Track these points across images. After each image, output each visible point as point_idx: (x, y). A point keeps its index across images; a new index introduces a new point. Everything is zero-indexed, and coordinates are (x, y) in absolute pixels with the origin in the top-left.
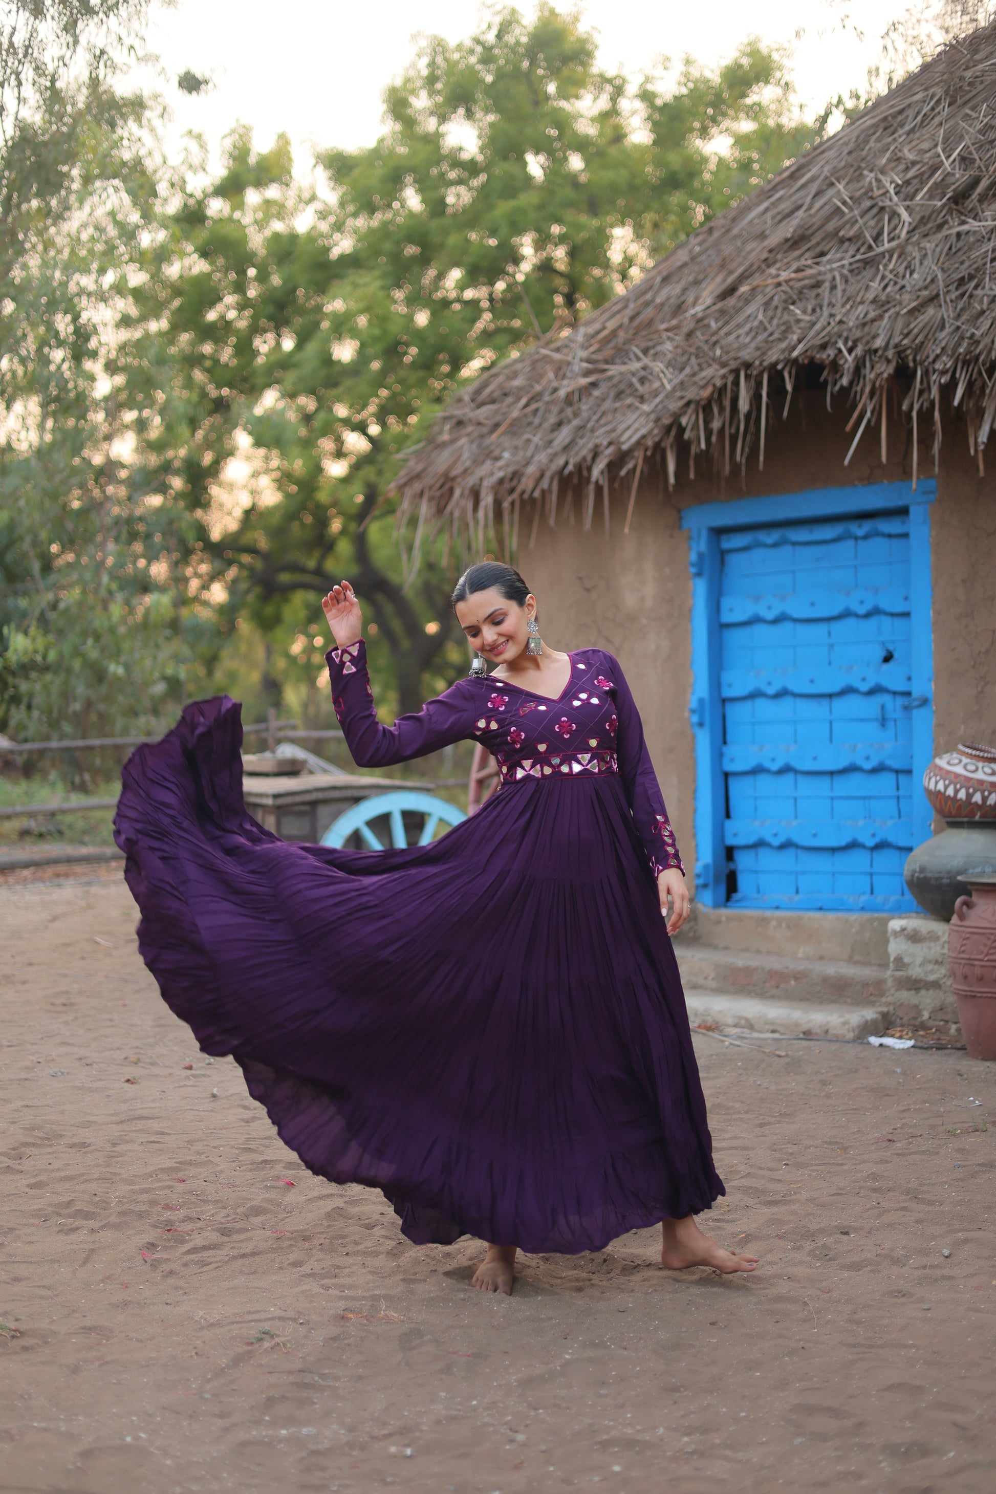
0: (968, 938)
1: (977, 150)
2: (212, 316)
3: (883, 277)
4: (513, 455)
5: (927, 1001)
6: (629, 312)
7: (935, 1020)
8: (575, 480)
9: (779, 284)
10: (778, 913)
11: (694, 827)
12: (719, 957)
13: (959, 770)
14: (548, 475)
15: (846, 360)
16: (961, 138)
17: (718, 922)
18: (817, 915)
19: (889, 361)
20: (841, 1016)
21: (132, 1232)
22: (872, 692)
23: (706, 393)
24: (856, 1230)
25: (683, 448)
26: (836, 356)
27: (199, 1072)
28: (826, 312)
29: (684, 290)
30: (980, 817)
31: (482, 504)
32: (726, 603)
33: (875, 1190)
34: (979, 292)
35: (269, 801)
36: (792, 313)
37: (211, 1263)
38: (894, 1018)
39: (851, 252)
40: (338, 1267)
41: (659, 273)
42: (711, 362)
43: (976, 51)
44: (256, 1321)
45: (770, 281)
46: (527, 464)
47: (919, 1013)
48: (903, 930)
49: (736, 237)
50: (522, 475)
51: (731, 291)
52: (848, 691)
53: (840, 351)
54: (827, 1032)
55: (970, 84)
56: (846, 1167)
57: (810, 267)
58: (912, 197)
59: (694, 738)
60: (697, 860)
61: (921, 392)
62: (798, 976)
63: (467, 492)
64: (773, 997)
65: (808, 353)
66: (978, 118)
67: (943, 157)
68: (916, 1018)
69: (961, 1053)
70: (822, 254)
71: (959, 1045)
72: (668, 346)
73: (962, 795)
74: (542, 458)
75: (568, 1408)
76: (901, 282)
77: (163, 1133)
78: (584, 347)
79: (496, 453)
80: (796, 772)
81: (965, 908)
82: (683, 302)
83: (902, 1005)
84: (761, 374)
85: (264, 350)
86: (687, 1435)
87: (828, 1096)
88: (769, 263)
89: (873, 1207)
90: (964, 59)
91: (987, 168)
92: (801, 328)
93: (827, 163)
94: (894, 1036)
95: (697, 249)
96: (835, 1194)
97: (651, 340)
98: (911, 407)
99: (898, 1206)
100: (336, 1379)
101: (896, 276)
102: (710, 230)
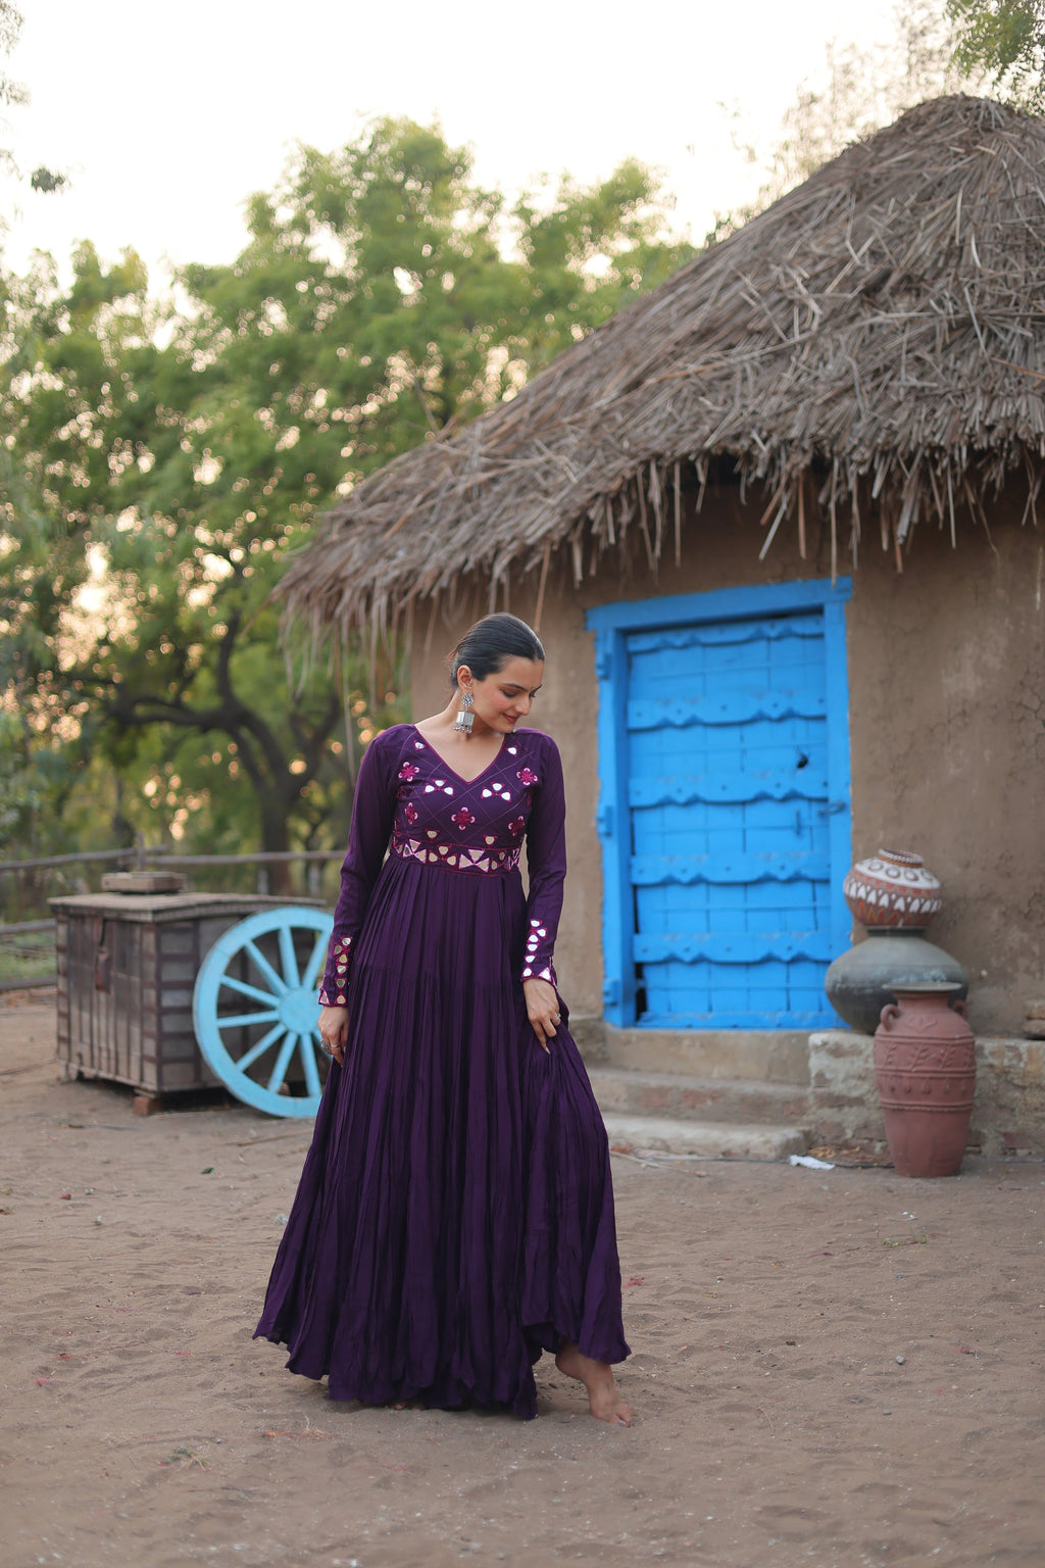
0: (894, 1049)
1: (887, 244)
2: (64, 434)
3: (796, 369)
4: (409, 553)
5: (851, 1118)
6: (529, 406)
7: (859, 1138)
8: (476, 579)
9: (688, 376)
10: (690, 1032)
11: (602, 942)
12: (632, 1079)
13: (881, 875)
14: (447, 573)
15: (761, 451)
16: (870, 232)
17: (628, 1042)
18: (733, 1032)
19: (805, 451)
20: (761, 1136)
21: (21, 1357)
22: (786, 799)
23: (615, 485)
24: (803, 1340)
25: (589, 542)
26: (750, 446)
27: (78, 1202)
28: (738, 403)
29: (588, 384)
30: (904, 924)
31: (375, 606)
32: (633, 707)
33: (819, 1302)
34: (895, 383)
35: (149, 918)
36: (701, 404)
37: (112, 1386)
38: (816, 1138)
39: (761, 344)
40: (251, 1387)
41: (559, 368)
42: (618, 454)
43: (880, 149)
44: (170, 1441)
45: (677, 373)
46: (424, 562)
47: (842, 1131)
48: (825, 1044)
49: (640, 330)
50: (419, 573)
51: (636, 384)
52: (762, 798)
53: (754, 442)
54: (747, 1152)
55: (877, 181)
56: (784, 1281)
57: (719, 359)
58: (821, 290)
59: (601, 849)
60: (605, 977)
61: (839, 484)
62: (715, 1096)
63: (358, 593)
64: (688, 1118)
65: (723, 444)
66: (885, 213)
67: (852, 251)
68: (838, 1137)
69: (887, 1171)
70: (731, 347)
71: (885, 1164)
72: (572, 440)
73: (884, 901)
74: (440, 555)
75: (521, 1517)
76: (814, 373)
77: (45, 1261)
78: (484, 442)
79: (390, 551)
80: (709, 883)
81: (891, 1017)
82: (587, 396)
83: (824, 1123)
84: (672, 465)
85: (119, 469)
86: (655, 1538)
87: (756, 1214)
88: (675, 356)
89: (817, 1318)
90: (868, 158)
91: (897, 260)
92: (713, 419)
93: (732, 257)
94: (815, 1156)
95: (599, 344)
96: (776, 1307)
97: (554, 433)
98: (828, 499)
99: (841, 1317)
100: (264, 1495)
101: (809, 367)
102: (612, 326)
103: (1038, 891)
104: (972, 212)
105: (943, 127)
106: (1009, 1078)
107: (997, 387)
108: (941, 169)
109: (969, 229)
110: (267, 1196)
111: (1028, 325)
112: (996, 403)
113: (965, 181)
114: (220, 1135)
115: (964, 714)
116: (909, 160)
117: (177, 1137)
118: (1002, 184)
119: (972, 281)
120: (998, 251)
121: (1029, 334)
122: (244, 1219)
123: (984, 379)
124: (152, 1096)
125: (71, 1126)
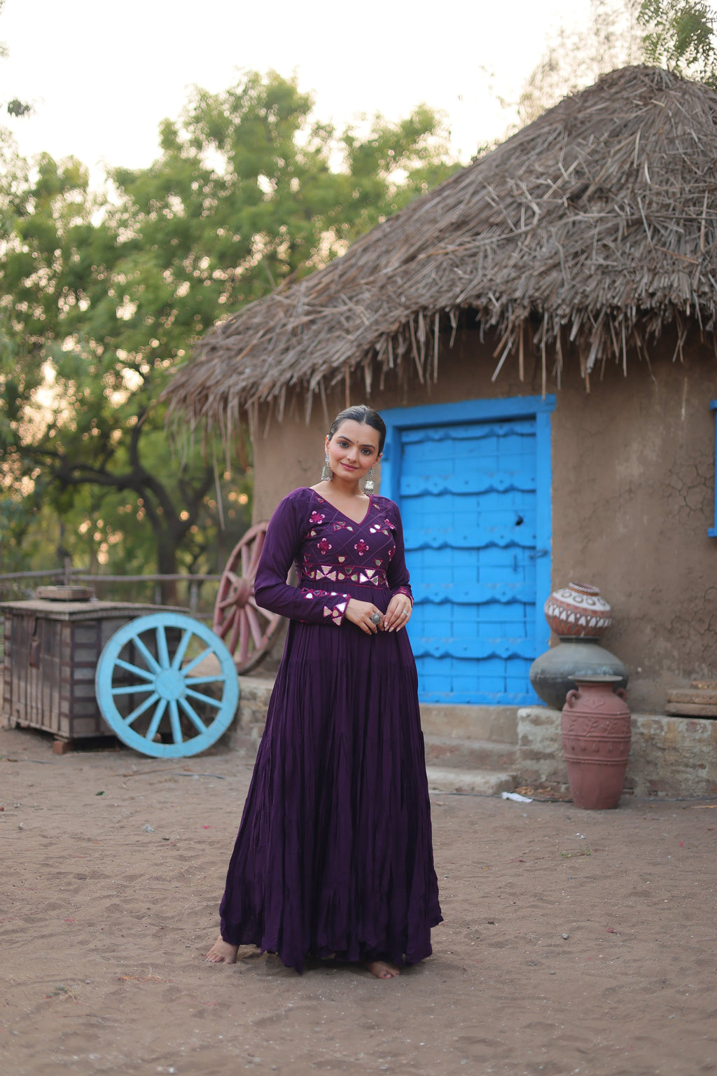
0: (575, 720)
1: (587, 166)
2: (28, 283)
3: (521, 250)
4: (253, 371)
5: (545, 767)
6: (338, 272)
7: (550, 781)
8: (298, 389)
9: (447, 254)
10: (438, 705)
13: (570, 601)
14: (278, 385)
15: (494, 306)
16: (576, 158)
18: (467, 706)
19: (524, 307)
20: (483, 778)
22: (507, 547)
23: (394, 327)
24: (499, 921)
25: (377, 367)
26: (488, 303)
27: (8, 813)
28: (480, 273)
29: (379, 257)
30: (585, 635)
31: (230, 405)
32: (405, 481)
33: (511, 894)
34: (588, 262)
35: (66, 618)
36: (455, 273)
37: (18, 942)
38: (521, 780)
39: (498, 233)
40: (116, 945)
41: (360, 247)
42: (398, 306)
43: (586, 101)
44: (54, 981)
45: (441, 251)
46: (263, 377)
47: (539, 776)
48: (528, 716)
49: (417, 220)
50: (259, 385)
51: (412, 258)
52: (491, 545)
53: (490, 300)
54: (473, 789)
55: (582, 123)
56: (491, 879)
57: (469, 242)
58: (541, 196)
61: (548, 330)
62: (452, 750)
63: (218, 397)
64: (433, 764)
65: (468, 301)
66: (587, 145)
67: (563, 170)
68: (536, 780)
69: (568, 805)
70: (478, 234)
71: (567, 799)
72: (367, 295)
73: (572, 619)
74: (274, 372)
75: (292, 1040)
76: (533, 254)
78: (306, 295)
79: (241, 369)
80: (453, 603)
81: (573, 698)
82: (378, 265)
83: (527, 770)
84: (433, 315)
85: (66, 308)
86: (381, 1057)
87: (475, 832)
88: (440, 239)
89: (511, 906)
90: (577, 106)
91: (594, 178)
92: (463, 284)
93: (481, 172)
94: (519, 793)
95: (388, 230)
96: (483, 897)
97: (354, 291)
98: (540, 341)
99: (528, 904)
100: (115, 1021)
101: (530, 249)
102: (398, 217)
103: (678, 614)
104: (646, 146)
105: (629, 87)
106: (654, 743)
107: (658, 266)
108: (626, 116)
109: (644, 157)
110: (140, 812)
111: (681, 225)
112: (657, 277)
113: (643, 124)
114: (111, 768)
115: (630, 491)
116: (605, 109)
117: (81, 770)
118: (667, 127)
119: (644, 193)
120: (663, 172)
121: (682, 231)
122: (122, 827)
123: (650, 261)
124: (66, 741)
125: (9, 760)
